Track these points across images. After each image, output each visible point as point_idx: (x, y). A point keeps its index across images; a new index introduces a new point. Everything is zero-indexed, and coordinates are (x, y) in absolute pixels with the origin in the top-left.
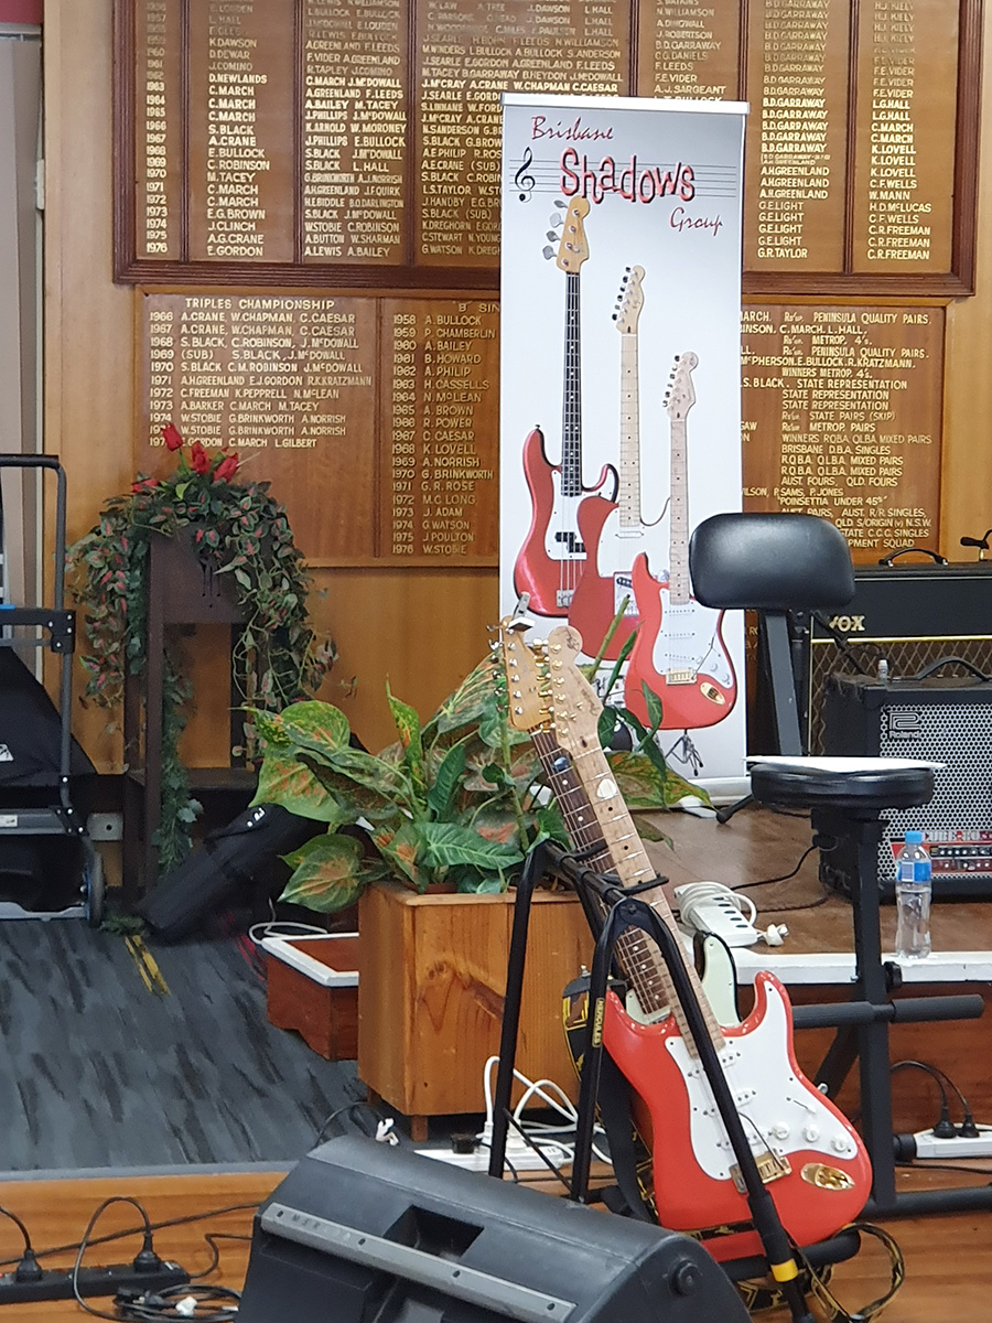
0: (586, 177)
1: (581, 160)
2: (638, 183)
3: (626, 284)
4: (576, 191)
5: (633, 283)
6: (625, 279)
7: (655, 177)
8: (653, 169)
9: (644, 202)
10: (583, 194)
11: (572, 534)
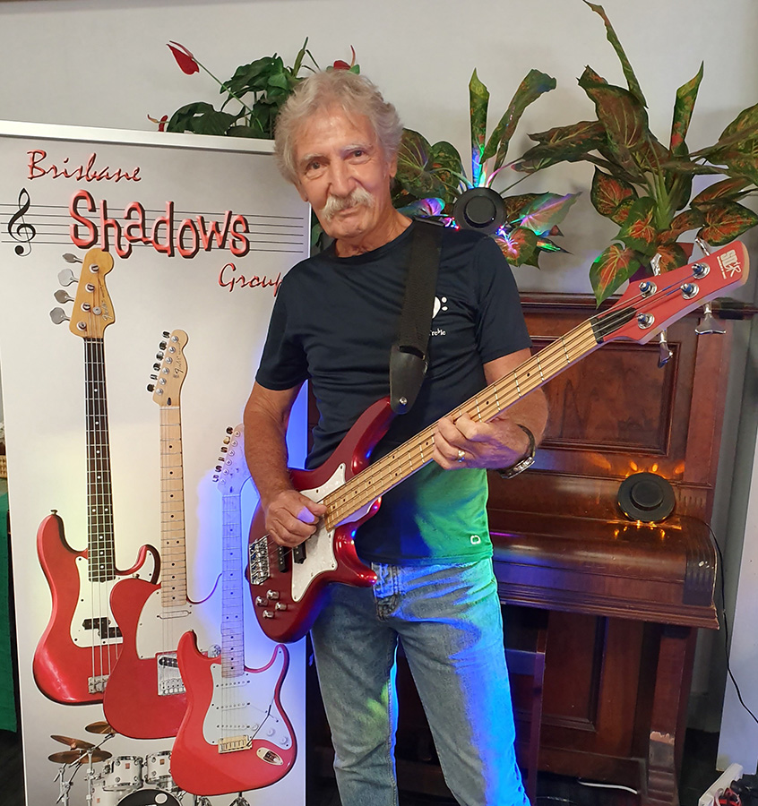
0: (107, 226)
1: (98, 204)
2: (177, 234)
3: (164, 352)
4: (95, 241)
5: (174, 350)
6: (163, 346)
7: (199, 227)
8: (197, 218)
9: (185, 257)
10: (104, 247)
11: (104, 620)
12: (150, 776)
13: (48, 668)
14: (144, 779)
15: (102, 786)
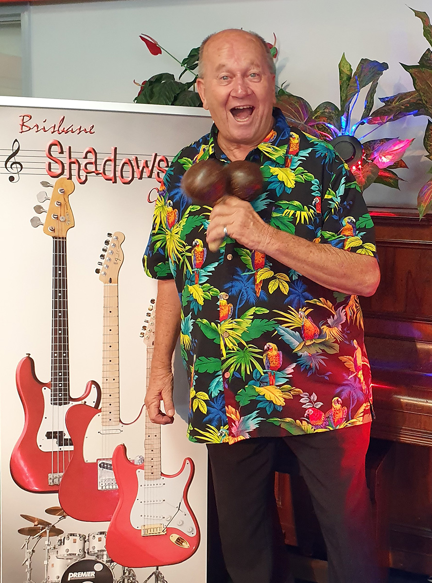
0: (71, 163)
1: (66, 149)
2: (119, 168)
3: (108, 246)
4: (62, 173)
5: (114, 245)
6: (107, 242)
8: (132, 158)
9: (124, 183)
10: (68, 177)
11: (61, 433)
12: (91, 550)
13: (20, 465)
14: (87, 552)
15: (55, 555)
